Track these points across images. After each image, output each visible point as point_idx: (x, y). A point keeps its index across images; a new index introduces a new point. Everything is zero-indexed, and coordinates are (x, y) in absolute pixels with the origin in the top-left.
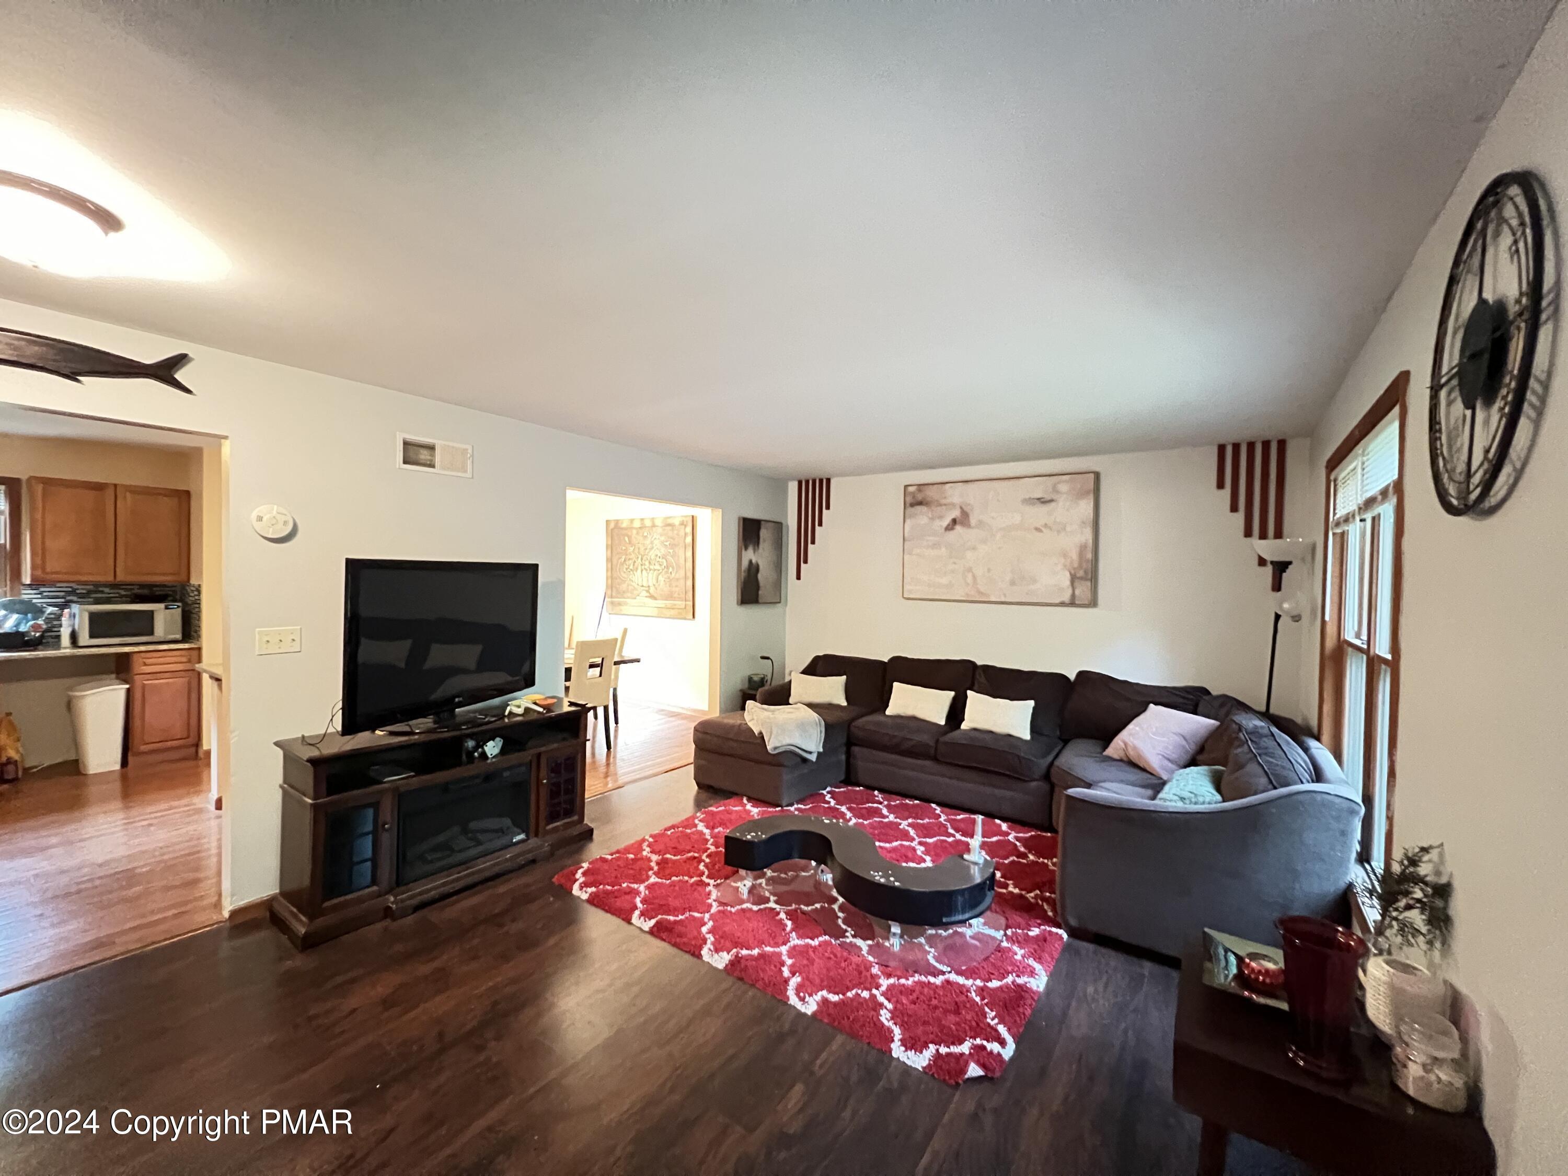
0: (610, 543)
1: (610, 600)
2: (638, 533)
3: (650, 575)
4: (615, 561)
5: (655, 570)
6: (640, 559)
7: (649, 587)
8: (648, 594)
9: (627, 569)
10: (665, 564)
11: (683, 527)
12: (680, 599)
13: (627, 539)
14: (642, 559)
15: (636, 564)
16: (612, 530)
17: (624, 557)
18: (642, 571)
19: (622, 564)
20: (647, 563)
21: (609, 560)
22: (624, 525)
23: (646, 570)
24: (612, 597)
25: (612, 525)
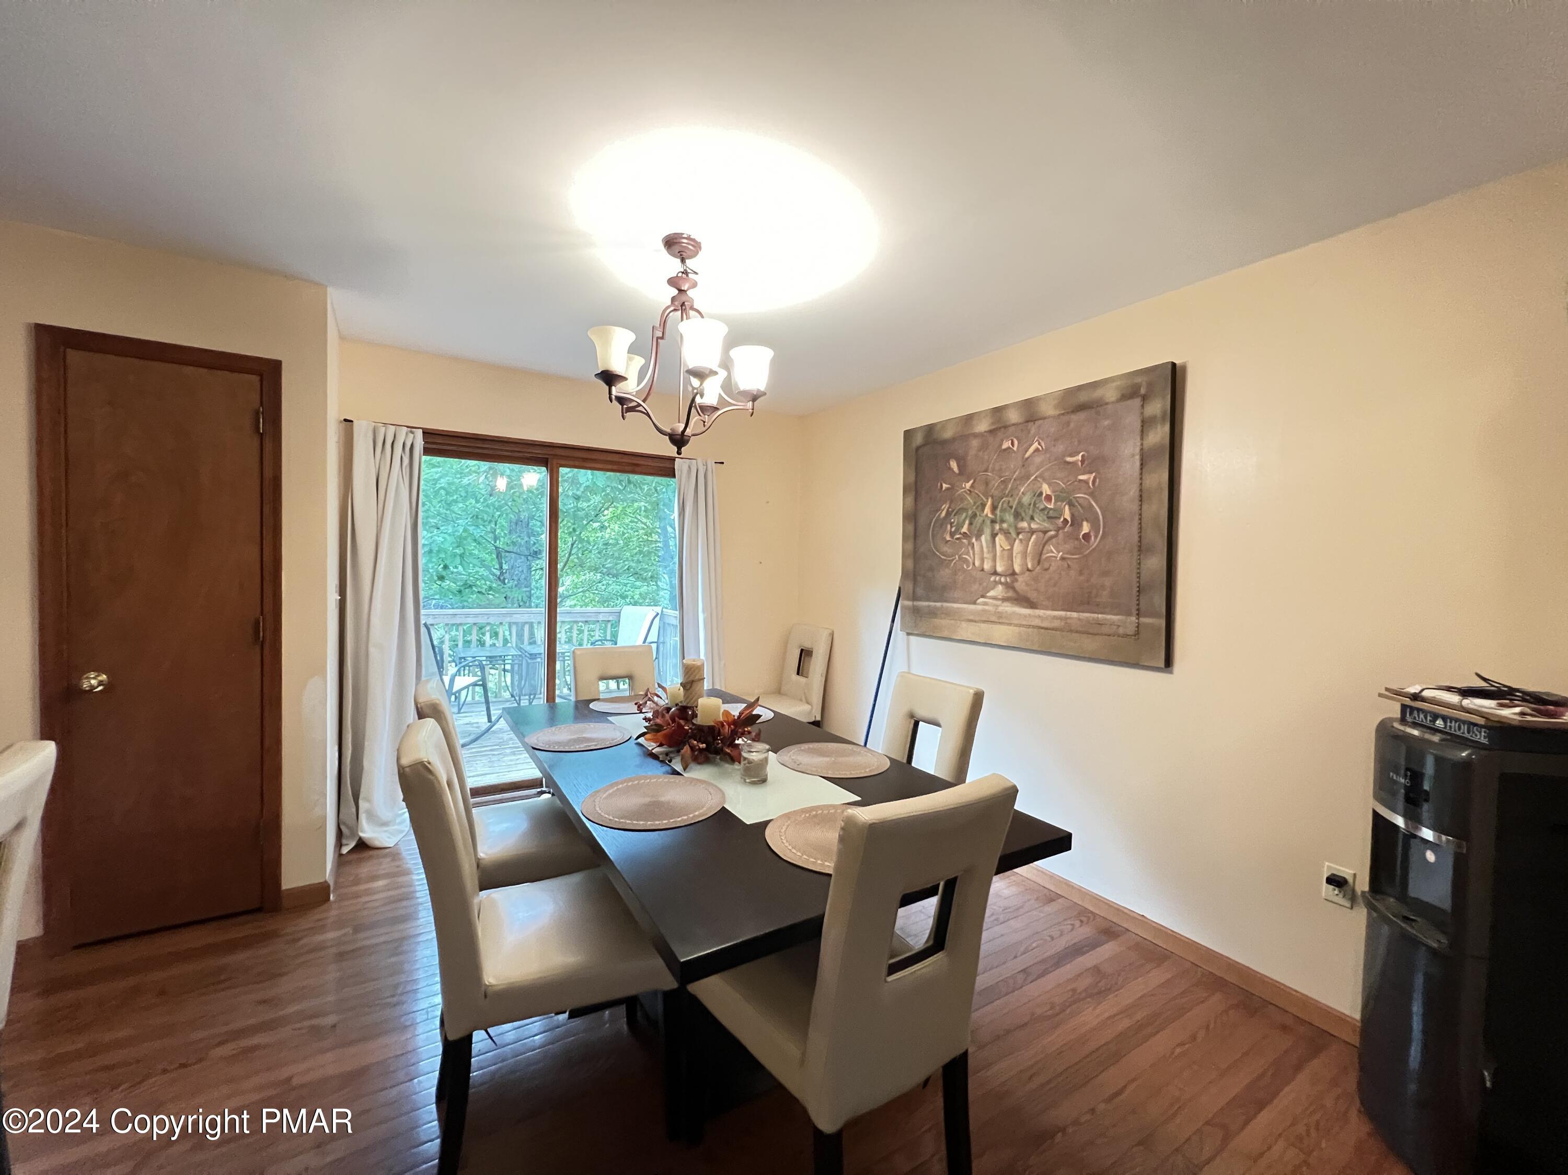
0: (912, 478)
1: (909, 603)
2: (984, 447)
3: (1017, 546)
4: (922, 520)
5: (1032, 532)
6: (987, 510)
7: (1014, 574)
8: (1011, 594)
9: (952, 535)
10: (1067, 515)
11: (1137, 402)
12: (1116, 608)
13: (954, 465)
14: (994, 508)
15: (979, 520)
16: (918, 449)
17: (945, 507)
18: (994, 536)
19: (942, 523)
20: (1010, 518)
21: (911, 517)
22: (948, 434)
23: (1006, 533)
24: (915, 598)
25: (919, 439)
